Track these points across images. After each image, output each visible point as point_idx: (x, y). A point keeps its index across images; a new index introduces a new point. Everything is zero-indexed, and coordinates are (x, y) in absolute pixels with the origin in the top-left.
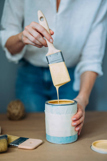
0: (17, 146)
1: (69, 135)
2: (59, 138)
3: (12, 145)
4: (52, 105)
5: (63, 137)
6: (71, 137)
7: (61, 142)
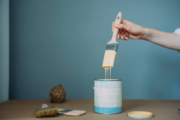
0: (65, 113)
1: (115, 106)
2: (107, 108)
3: (61, 113)
4: (102, 80)
5: (110, 108)
6: (117, 108)
7: (109, 112)
